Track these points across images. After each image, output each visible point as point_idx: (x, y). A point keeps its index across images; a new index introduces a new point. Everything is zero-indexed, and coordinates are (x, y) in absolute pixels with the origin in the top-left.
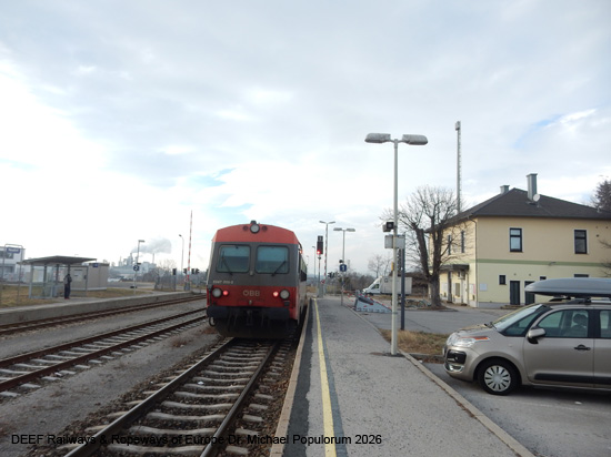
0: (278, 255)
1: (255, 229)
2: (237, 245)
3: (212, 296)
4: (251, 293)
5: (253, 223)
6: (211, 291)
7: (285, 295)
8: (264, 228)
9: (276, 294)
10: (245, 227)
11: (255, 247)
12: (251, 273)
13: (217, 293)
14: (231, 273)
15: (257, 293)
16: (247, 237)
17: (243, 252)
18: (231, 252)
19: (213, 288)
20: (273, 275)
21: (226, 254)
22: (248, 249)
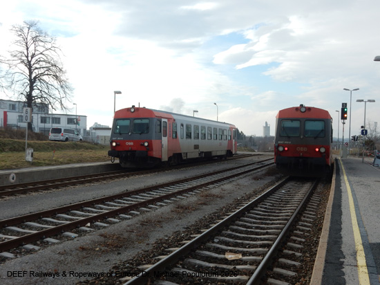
0: (318, 126)
1: (303, 110)
2: (292, 120)
3: (278, 150)
4: (302, 149)
5: (302, 106)
6: (277, 147)
7: (323, 150)
8: (309, 109)
9: (317, 150)
10: (297, 109)
11: (303, 121)
12: (302, 137)
13: (281, 149)
14: (289, 137)
15: (305, 149)
16: (298, 115)
17: (296, 124)
18: (288, 124)
19: (279, 146)
20: (315, 138)
21: (285, 126)
22: (299, 122)
